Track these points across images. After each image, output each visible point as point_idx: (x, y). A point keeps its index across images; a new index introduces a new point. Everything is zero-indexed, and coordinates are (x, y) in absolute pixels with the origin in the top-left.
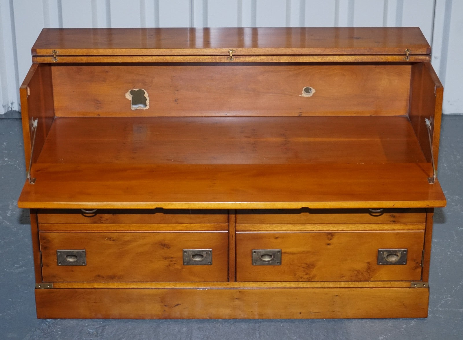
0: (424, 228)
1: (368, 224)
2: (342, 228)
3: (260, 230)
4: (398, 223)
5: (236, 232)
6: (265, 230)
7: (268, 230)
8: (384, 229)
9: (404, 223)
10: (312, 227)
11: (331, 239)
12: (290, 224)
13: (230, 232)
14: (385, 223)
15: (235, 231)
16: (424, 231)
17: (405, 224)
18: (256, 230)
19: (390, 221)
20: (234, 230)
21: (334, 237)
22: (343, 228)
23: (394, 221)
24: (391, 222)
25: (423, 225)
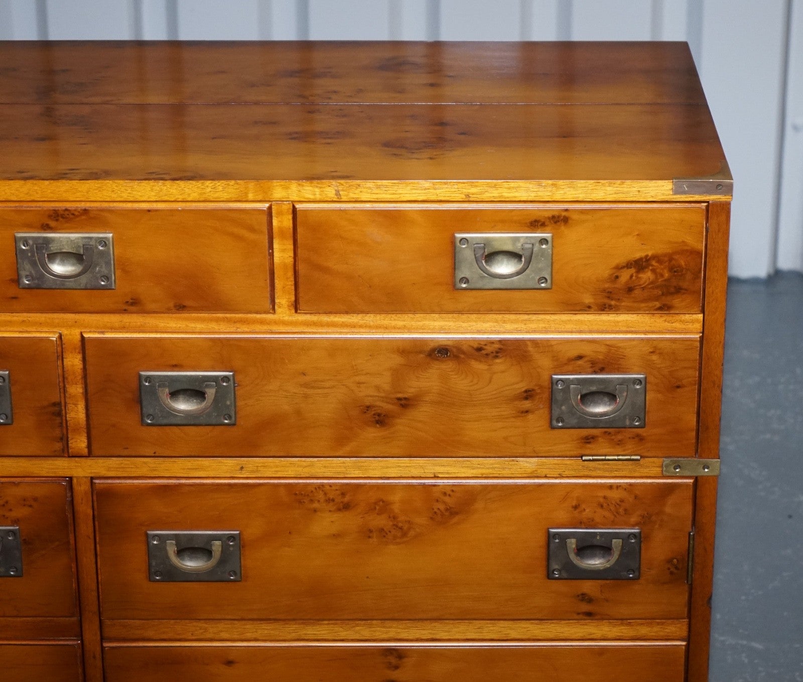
0: (685, 633)
1: (510, 622)
2: (430, 633)
3: (178, 637)
4: (603, 619)
5: (105, 645)
6: (194, 638)
7: (202, 637)
8: (562, 636)
9: (623, 620)
10: (337, 628)
11: (396, 667)
12: (270, 619)
13: (86, 642)
14: (561, 619)
15: (102, 639)
16: (684, 643)
17: (625, 622)
18: (164, 636)
19: (578, 614)
20: (99, 638)
21: (405, 660)
22: (434, 634)
23: (589, 615)
24: (581, 616)
25: (678, 625)
